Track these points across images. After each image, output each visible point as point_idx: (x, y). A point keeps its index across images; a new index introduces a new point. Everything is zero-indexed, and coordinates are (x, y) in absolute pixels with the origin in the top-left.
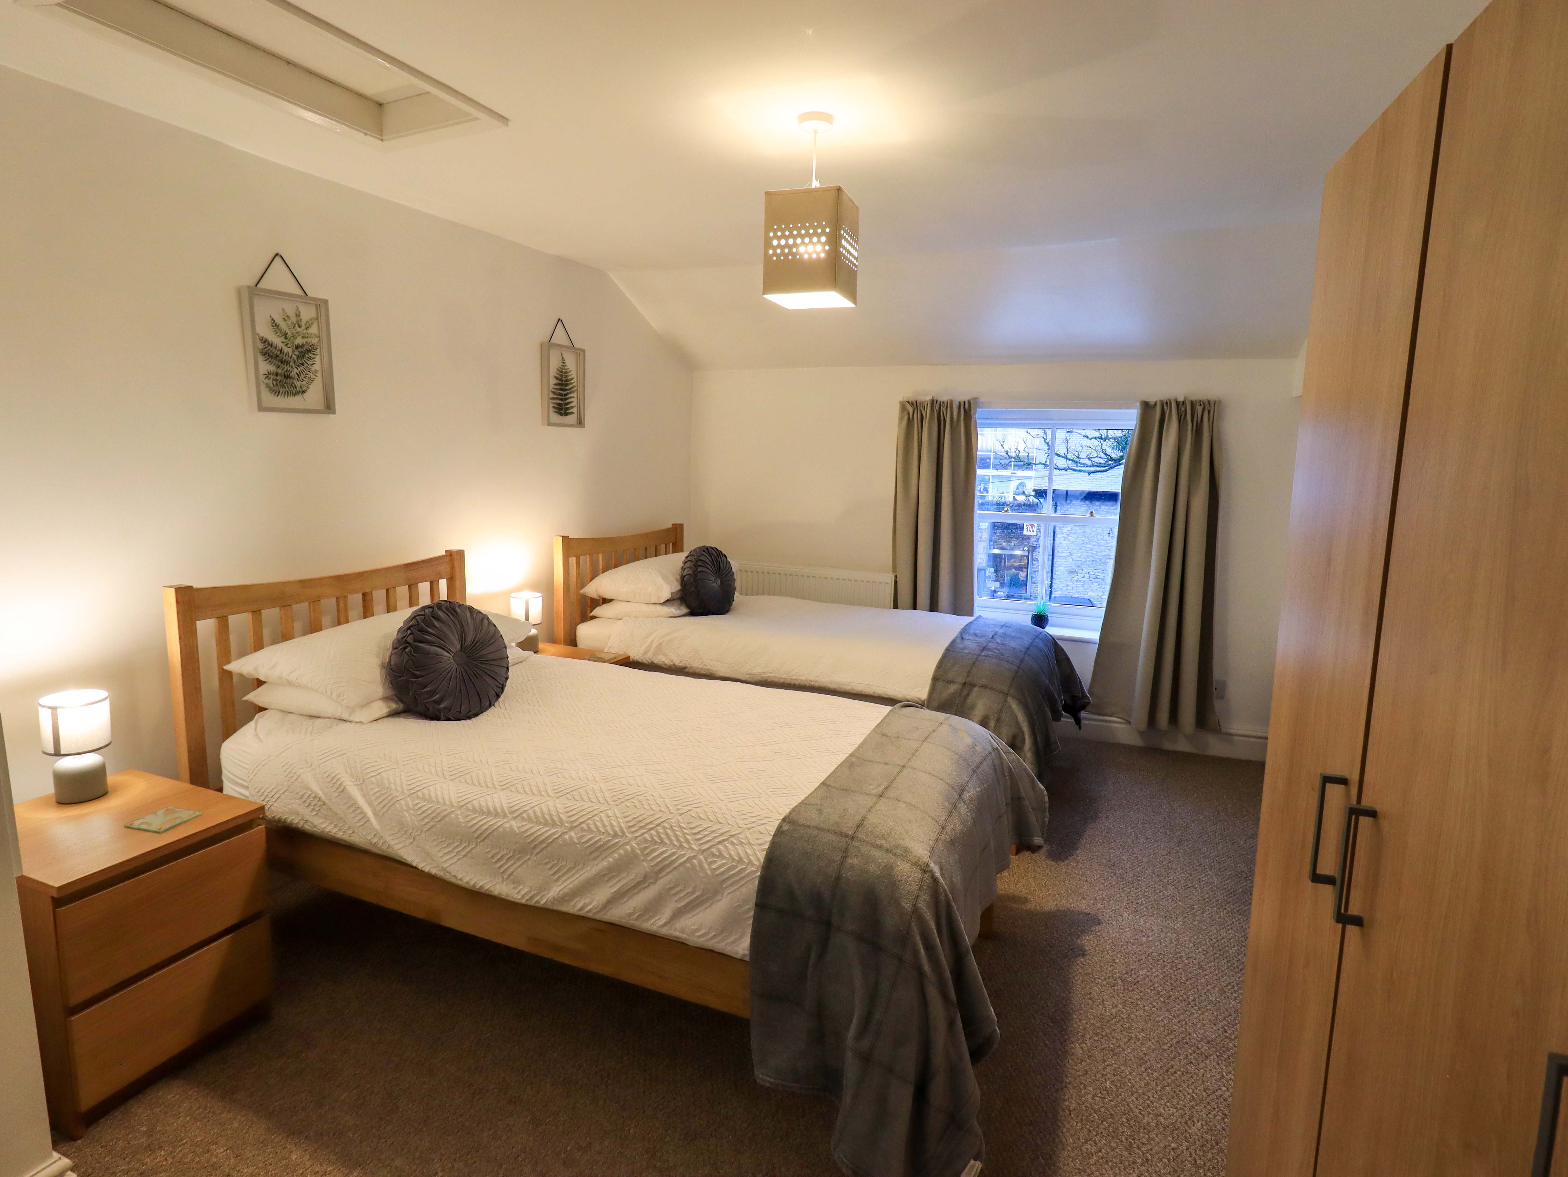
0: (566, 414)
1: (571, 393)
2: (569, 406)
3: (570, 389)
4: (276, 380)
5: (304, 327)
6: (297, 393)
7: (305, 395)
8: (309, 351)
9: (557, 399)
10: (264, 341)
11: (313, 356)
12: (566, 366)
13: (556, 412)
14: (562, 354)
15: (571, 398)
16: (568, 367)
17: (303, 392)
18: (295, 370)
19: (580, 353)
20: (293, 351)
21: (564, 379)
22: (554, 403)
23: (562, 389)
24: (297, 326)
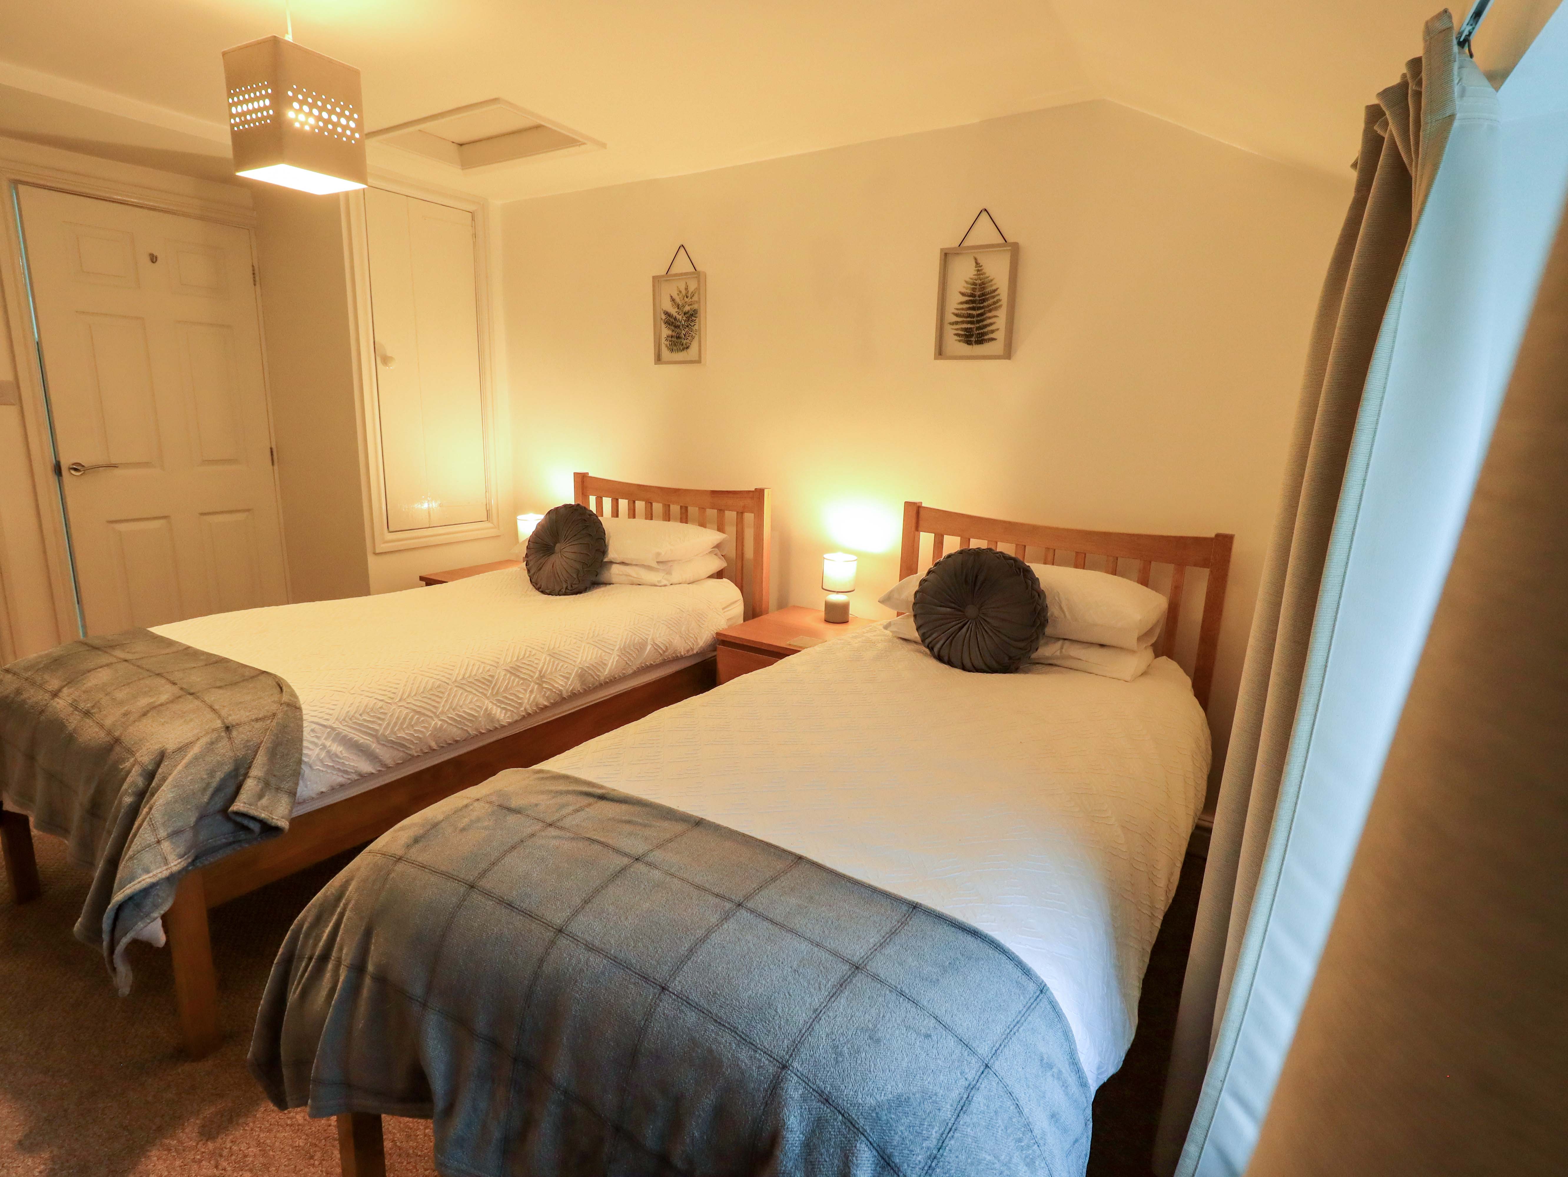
0: (980, 341)
1: (990, 311)
2: (985, 330)
3: (988, 306)
4: (671, 341)
5: (689, 297)
6: (683, 349)
7: (688, 350)
8: (692, 315)
9: (963, 322)
10: (667, 313)
11: (695, 319)
12: (984, 274)
13: (960, 341)
14: (976, 259)
15: (990, 318)
16: (987, 275)
17: (687, 348)
18: (683, 332)
19: (1014, 250)
20: (682, 317)
21: (978, 293)
22: (957, 329)
23: (973, 309)
24: (685, 298)
